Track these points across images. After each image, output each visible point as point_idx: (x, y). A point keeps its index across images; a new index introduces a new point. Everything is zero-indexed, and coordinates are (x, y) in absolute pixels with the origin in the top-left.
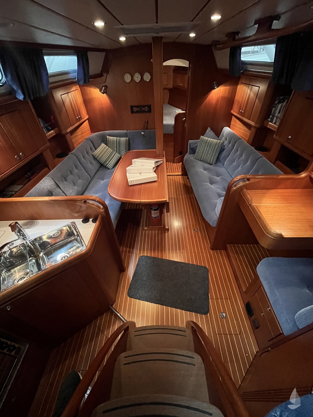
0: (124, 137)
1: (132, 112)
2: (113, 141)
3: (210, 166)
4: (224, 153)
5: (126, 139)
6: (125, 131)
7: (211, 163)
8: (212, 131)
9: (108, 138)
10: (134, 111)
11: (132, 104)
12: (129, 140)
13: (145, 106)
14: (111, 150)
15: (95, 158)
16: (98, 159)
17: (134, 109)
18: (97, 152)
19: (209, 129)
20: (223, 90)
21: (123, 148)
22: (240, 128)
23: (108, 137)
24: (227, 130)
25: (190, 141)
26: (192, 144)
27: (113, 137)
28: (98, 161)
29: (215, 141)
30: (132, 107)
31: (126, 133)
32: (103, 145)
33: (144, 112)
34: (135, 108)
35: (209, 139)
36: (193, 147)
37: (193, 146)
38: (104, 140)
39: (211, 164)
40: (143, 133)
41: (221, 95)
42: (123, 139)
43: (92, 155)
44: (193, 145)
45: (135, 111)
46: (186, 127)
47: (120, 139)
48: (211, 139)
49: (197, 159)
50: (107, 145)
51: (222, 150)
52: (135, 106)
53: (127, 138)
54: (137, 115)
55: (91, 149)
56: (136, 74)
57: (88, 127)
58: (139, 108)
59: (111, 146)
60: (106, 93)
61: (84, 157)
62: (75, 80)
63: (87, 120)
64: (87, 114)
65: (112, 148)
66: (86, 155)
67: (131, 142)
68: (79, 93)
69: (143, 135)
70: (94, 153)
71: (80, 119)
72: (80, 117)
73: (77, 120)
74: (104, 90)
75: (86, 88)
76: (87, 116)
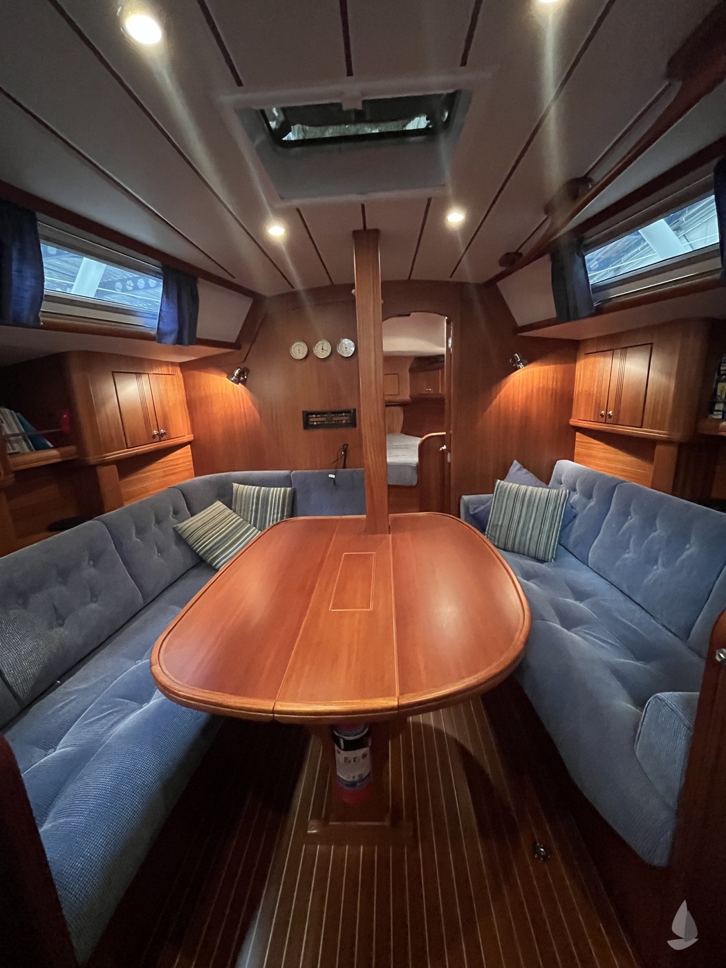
0: (281, 487)
1: (307, 425)
2: (248, 497)
3: (540, 564)
4: (577, 528)
5: (285, 492)
6: (286, 472)
7: (541, 555)
8: (525, 471)
9: (234, 488)
10: (310, 423)
11: (307, 409)
12: (294, 494)
13: (341, 413)
14: (239, 519)
15: (180, 539)
16: (191, 541)
17: (311, 420)
18: (191, 524)
19: (516, 465)
20: (540, 372)
21: (273, 515)
22: (608, 460)
23: (235, 485)
24: (565, 467)
25: (465, 498)
26: (473, 503)
27: (251, 487)
28: (190, 548)
29: (541, 491)
30: (307, 415)
31: (288, 477)
32: (219, 505)
33: (338, 425)
34: (314, 416)
35: (523, 487)
36: (476, 511)
37: (476, 508)
38: (224, 494)
39: (542, 561)
40: (333, 476)
41: (535, 384)
42: (277, 492)
43: (174, 529)
44: (476, 506)
46: (450, 464)
47: (269, 491)
48: (530, 488)
50: (231, 509)
51: (569, 517)
52: (316, 413)
53: (289, 489)
54: (320, 432)
55: (176, 513)
56: (320, 342)
57: (190, 461)
58: (325, 415)
59: (241, 510)
60: (244, 382)
61: (140, 531)
62: (154, 332)
63: (189, 446)
64: (191, 432)
65: (242, 515)
66: (153, 527)
67: (299, 497)
68: (175, 383)
69: (332, 481)
70: (180, 525)
71: (165, 437)
72: (165, 433)
73: (154, 436)
74: (239, 376)
75: (196, 373)
76: (190, 437)
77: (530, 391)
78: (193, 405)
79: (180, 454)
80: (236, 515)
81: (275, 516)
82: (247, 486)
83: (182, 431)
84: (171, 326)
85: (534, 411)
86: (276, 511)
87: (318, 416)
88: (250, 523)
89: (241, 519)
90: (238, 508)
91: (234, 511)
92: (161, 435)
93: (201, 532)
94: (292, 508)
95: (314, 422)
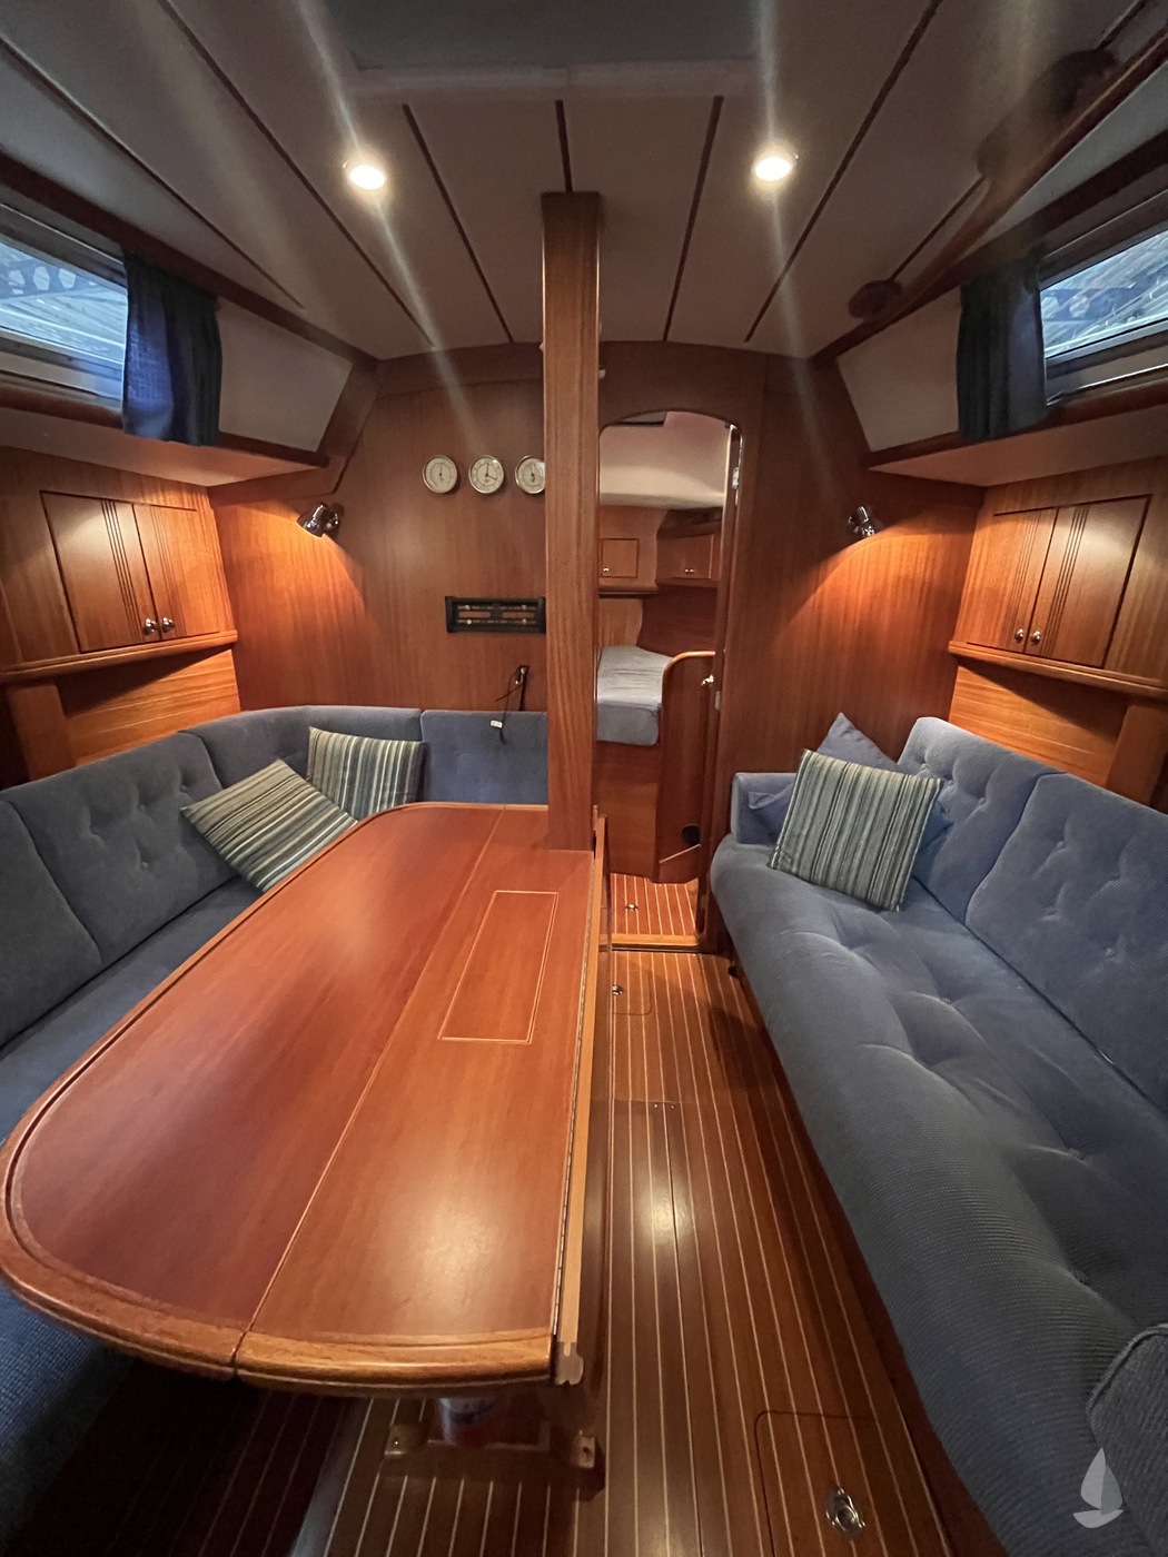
0: (400, 739)
1: (453, 625)
2: (336, 756)
3: (871, 914)
5: (407, 750)
7: (876, 898)
8: (857, 734)
9: (312, 737)
10: (460, 621)
11: (458, 595)
12: (424, 755)
13: (519, 603)
14: (316, 796)
15: (194, 834)
16: (214, 838)
17: (461, 614)
18: (218, 805)
19: (842, 723)
20: (903, 546)
21: (382, 794)
22: (1016, 723)
23: (314, 731)
24: (932, 731)
25: (742, 777)
26: (756, 790)
27: (342, 736)
28: (212, 850)
29: (886, 778)
30: (453, 604)
31: (416, 720)
32: (280, 768)
33: (512, 628)
34: (467, 607)
35: (854, 768)
36: (760, 805)
37: (761, 798)
38: (293, 748)
39: (878, 908)
40: (499, 724)
41: (893, 571)
42: (392, 749)
43: (182, 814)
44: (760, 794)
45: (469, 622)
46: (719, 713)
47: (377, 745)
48: (867, 769)
49: (790, 872)
50: (303, 776)
51: (937, 829)
52: (472, 602)
53: (414, 744)
54: (479, 641)
55: (188, 781)
56: (482, 461)
57: (232, 681)
58: (489, 608)
60: (333, 534)
61: (102, 820)
62: (118, 410)
63: (230, 651)
64: (232, 627)
65: (324, 787)
66: (135, 812)
67: (434, 761)
68: (198, 527)
69: (498, 734)
70: (194, 807)
71: (172, 632)
72: (171, 625)
73: (146, 631)
74: (323, 518)
75: (242, 510)
76: (232, 635)
77: (880, 583)
78: (235, 572)
79: (209, 666)
80: (313, 789)
81: (388, 792)
82: (335, 735)
83: (211, 619)
84: (154, 396)
85: (885, 619)
86: (389, 784)
87: (474, 608)
88: (340, 805)
89: (323, 797)
90: (317, 776)
91: (310, 781)
92: (162, 631)
93: (238, 820)
94: (419, 780)
95: (467, 619)
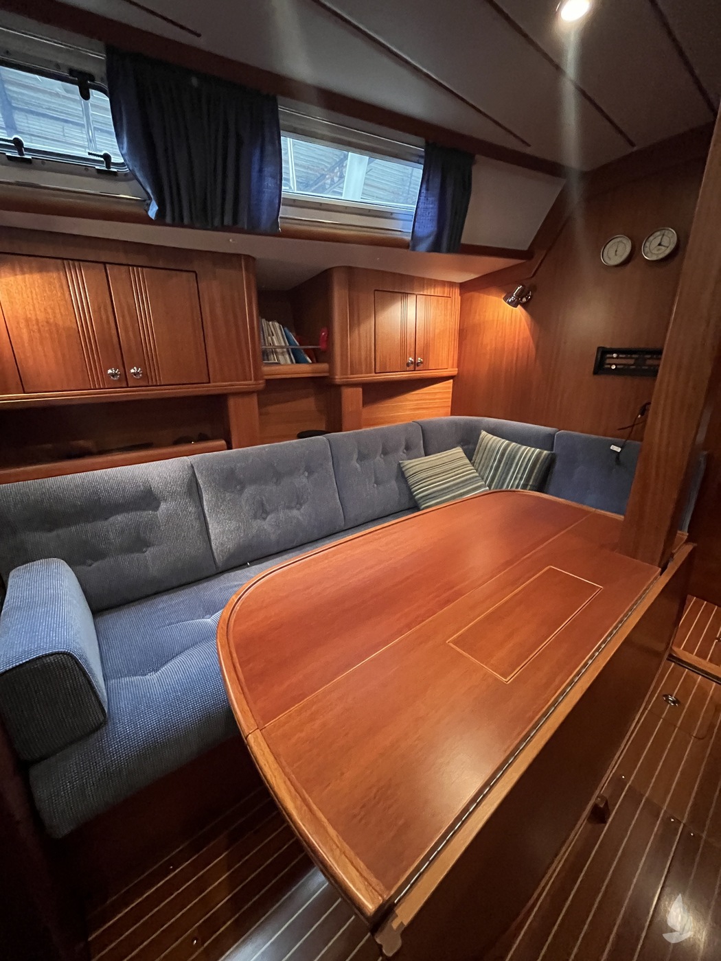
1: (600, 368)
2: (493, 450)
6: (548, 429)
9: (481, 436)
10: (606, 366)
11: (607, 344)
14: (473, 473)
15: (402, 475)
16: (411, 481)
17: (608, 361)
18: (417, 465)
21: (514, 480)
23: (484, 433)
27: (499, 439)
28: (409, 488)
30: (603, 353)
31: (552, 436)
32: (458, 452)
34: (615, 355)
38: (468, 441)
40: (619, 450)
42: (529, 453)
43: (399, 464)
45: (614, 367)
47: (519, 448)
50: (470, 460)
52: (618, 351)
53: (546, 452)
54: (618, 381)
55: (408, 448)
56: (658, 233)
57: (448, 398)
58: (634, 356)
59: (480, 463)
60: (524, 305)
61: (362, 457)
62: (408, 238)
63: (451, 381)
64: (455, 365)
65: (479, 469)
66: (378, 458)
67: (558, 466)
68: (449, 307)
69: (614, 456)
70: (406, 462)
71: (421, 367)
72: (421, 363)
73: (408, 365)
75: (476, 294)
76: (453, 371)
78: (465, 333)
79: (438, 388)
80: (473, 468)
81: (517, 481)
82: (495, 437)
83: (444, 361)
84: (428, 228)
86: (520, 476)
87: (621, 356)
88: (485, 482)
89: (477, 474)
90: (478, 461)
91: (473, 464)
92: (416, 364)
93: (424, 475)
94: (543, 478)
95: (611, 365)
